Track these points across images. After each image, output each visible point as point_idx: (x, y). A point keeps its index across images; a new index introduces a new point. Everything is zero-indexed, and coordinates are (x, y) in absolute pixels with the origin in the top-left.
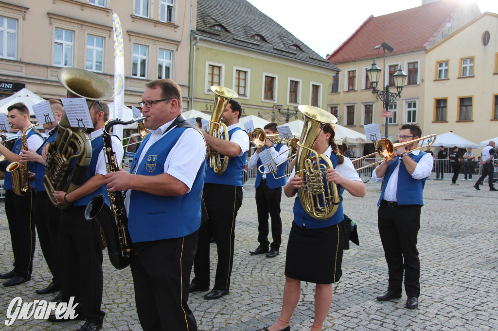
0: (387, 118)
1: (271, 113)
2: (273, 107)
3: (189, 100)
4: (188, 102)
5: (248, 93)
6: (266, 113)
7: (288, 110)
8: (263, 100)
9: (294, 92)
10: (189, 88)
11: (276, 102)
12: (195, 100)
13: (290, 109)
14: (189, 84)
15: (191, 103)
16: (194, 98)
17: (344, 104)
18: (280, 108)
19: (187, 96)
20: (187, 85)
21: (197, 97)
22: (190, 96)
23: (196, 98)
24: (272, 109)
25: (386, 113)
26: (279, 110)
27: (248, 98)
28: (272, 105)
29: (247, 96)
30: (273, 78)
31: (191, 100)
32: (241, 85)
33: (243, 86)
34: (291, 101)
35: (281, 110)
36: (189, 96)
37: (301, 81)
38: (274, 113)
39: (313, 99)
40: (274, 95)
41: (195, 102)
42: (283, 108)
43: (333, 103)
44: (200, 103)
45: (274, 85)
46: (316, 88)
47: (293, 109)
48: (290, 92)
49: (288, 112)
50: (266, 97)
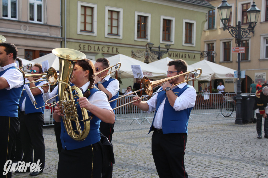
0: (239, 54)
1: (145, 52)
2: (146, 46)
3: (62, 40)
4: (61, 42)
5: (121, 33)
6: (139, 51)
7: (159, 48)
8: (136, 39)
9: (167, 30)
10: (62, 28)
11: (149, 41)
12: (68, 40)
13: (161, 47)
14: (62, 25)
15: (65, 44)
16: (67, 38)
17: (221, 40)
18: (151, 46)
19: (60, 36)
20: (60, 26)
21: (70, 37)
22: (63, 36)
23: (69, 39)
24: (145, 48)
25: (238, 49)
26: (150, 48)
27: (121, 38)
28: (145, 44)
29: (120, 36)
30: (146, 18)
31: (64, 41)
32: (113, 25)
33: (116, 25)
34: (164, 39)
35: (152, 49)
36: (61, 36)
37: (174, 19)
38: (147, 51)
39: (186, 36)
40: (147, 34)
41: (68, 43)
42: (154, 46)
43: (209, 40)
44: (73, 43)
45: (147, 24)
46: (189, 26)
47: (165, 47)
48: (163, 30)
49: (159, 50)
50: (139, 37)
